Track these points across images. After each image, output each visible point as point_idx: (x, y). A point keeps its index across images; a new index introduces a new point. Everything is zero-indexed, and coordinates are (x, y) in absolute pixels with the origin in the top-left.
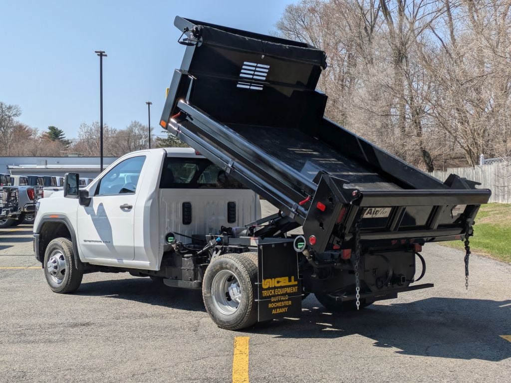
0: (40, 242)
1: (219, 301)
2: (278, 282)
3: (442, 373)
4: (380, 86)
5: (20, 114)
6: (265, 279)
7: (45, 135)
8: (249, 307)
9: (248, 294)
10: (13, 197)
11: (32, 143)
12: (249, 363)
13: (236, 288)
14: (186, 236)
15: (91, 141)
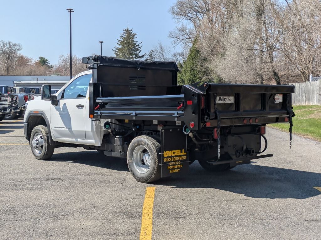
0: (28, 128)
1: (137, 164)
2: (174, 153)
3: (274, 210)
4: (246, 31)
5: (21, 49)
6: (165, 151)
7: (37, 63)
8: (156, 169)
9: (155, 160)
10: (15, 100)
11: (29, 67)
12: (154, 203)
13: (147, 157)
14: (114, 123)
15: (65, 66)
